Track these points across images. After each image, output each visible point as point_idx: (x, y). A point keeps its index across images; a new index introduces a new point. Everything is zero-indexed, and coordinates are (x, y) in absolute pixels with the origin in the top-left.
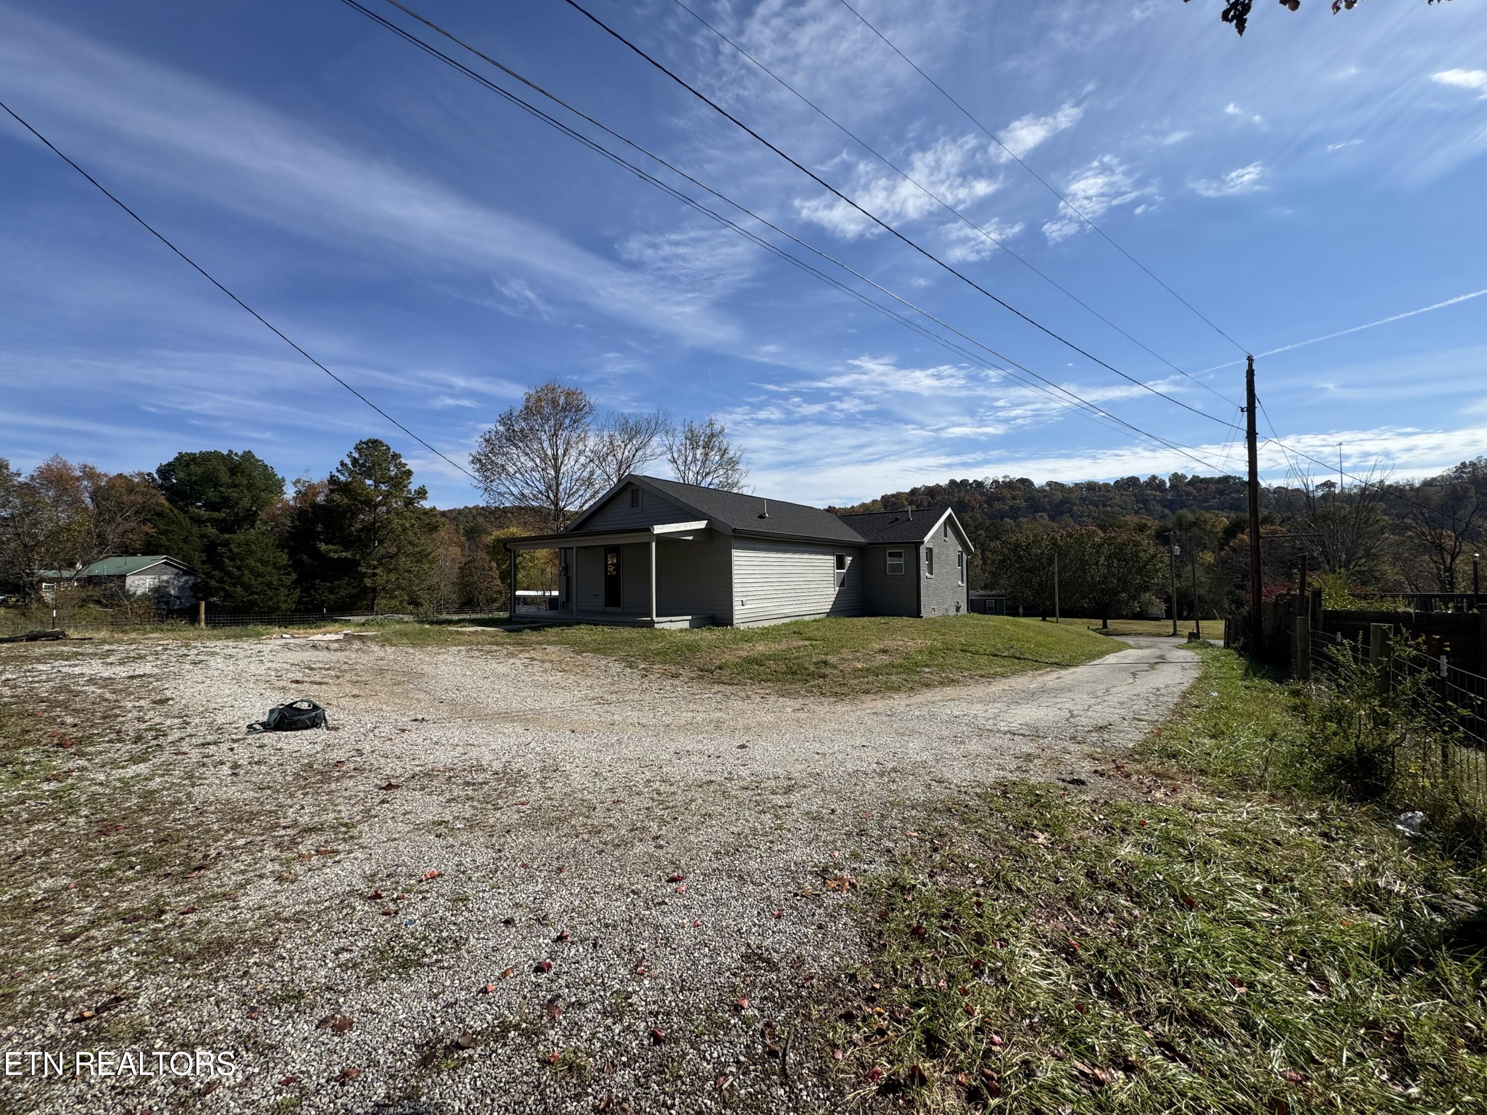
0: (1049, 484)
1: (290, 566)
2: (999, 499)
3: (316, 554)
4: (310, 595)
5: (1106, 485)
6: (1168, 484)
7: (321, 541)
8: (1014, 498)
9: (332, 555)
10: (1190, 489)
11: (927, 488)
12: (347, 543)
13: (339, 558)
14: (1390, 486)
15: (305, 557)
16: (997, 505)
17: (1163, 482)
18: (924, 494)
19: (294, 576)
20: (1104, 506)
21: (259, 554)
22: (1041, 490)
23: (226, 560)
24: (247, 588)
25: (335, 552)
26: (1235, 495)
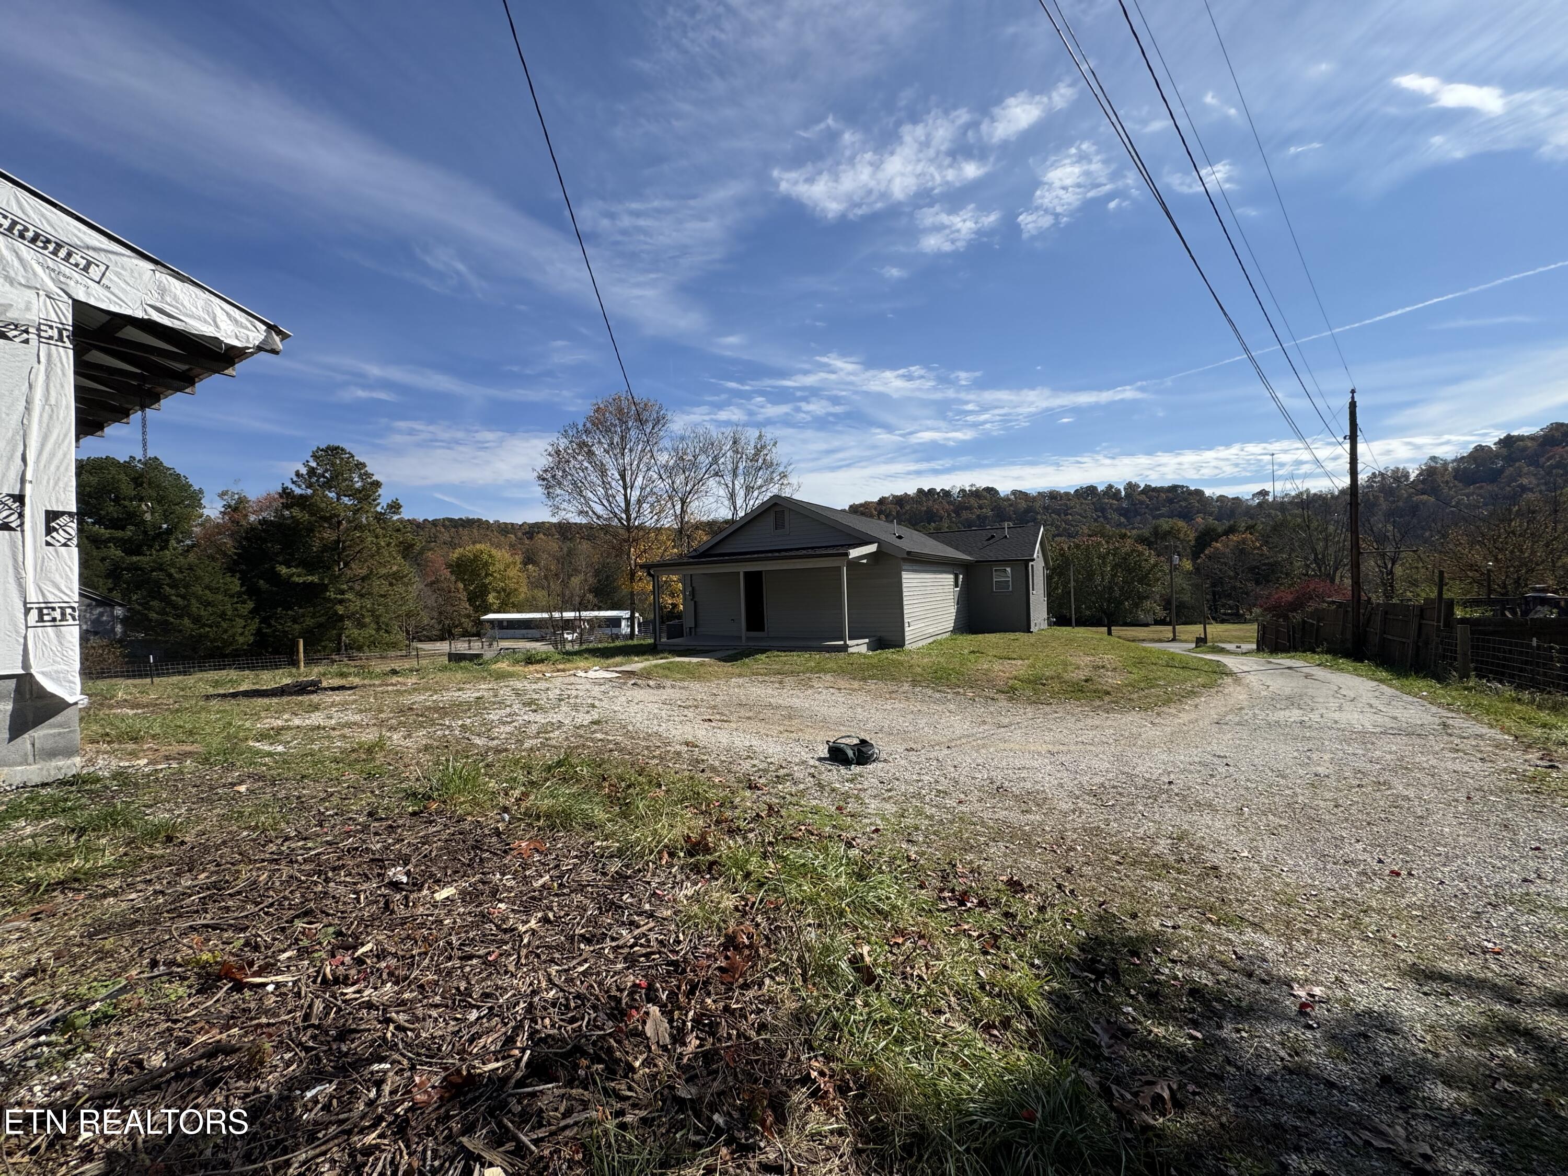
0: (1014, 493)
1: (244, 593)
2: (967, 508)
3: (274, 578)
4: (270, 626)
5: (1067, 494)
6: (1123, 493)
7: (281, 564)
8: (981, 507)
9: (296, 579)
10: (1143, 497)
11: (895, 497)
12: (310, 565)
13: (304, 582)
14: (1315, 494)
15: (261, 582)
16: (965, 515)
17: (1119, 491)
18: (892, 503)
19: (251, 605)
20: (1066, 515)
21: (207, 580)
22: (1007, 499)
23: (168, 589)
24: (197, 620)
25: (299, 576)
26: (1183, 504)
